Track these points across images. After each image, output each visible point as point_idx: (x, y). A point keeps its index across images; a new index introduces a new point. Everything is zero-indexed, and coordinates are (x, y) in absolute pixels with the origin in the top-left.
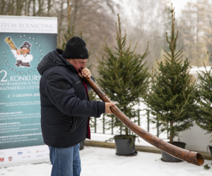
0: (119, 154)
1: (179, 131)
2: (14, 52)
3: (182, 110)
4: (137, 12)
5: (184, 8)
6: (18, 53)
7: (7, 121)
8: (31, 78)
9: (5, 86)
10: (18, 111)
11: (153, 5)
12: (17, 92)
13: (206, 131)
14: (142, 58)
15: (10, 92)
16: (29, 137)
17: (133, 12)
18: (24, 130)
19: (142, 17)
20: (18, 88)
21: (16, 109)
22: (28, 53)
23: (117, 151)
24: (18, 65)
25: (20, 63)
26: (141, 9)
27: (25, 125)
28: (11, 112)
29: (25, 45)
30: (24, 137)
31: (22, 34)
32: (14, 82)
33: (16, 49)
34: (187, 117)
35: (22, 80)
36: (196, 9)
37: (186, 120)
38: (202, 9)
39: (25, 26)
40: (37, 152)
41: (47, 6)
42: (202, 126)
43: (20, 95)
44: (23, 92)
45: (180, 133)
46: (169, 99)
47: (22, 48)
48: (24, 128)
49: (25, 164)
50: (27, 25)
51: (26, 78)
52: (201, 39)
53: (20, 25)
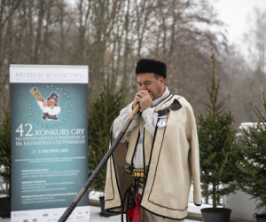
2: (40, 104)
6: (44, 105)
7: (32, 179)
8: (59, 132)
9: (30, 141)
10: (43, 168)
12: (43, 147)
15: (35, 147)
16: (56, 198)
18: (50, 189)
20: (44, 143)
21: (42, 166)
22: (56, 105)
24: (44, 118)
25: (46, 115)
27: (52, 184)
28: (36, 169)
29: (52, 96)
30: (50, 197)
31: (49, 84)
32: (40, 136)
33: (43, 101)
34: (231, 179)
35: (48, 134)
37: (232, 183)
39: (52, 75)
43: (46, 151)
44: (49, 147)
48: (50, 187)
50: (55, 75)
51: (53, 132)
53: (47, 75)
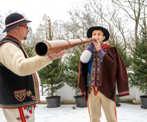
1: (57, 89)
3: (59, 77)
5: (38, 28)
13: (72, 88)
34: (60, 81)
36: (44, 28)
37: (60, 83)
42: (70, 85)
45: (58, 91)
46: (50, 71)
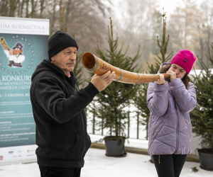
0: (109, 155)
2: (7, 52)
4: (127, 15)
5: (173, 13)
6: (10, 54)
8: (23, 79)
10: (9, 110)
11: (142, 9)
12: (8, 91)
13: (195, 134)
14: (134, 61)
15: (2, 91)
16: (20, 137)
17: (123, 15)
18: (15, 129)
19: (132, 20)
20: (10, 88)
21: (7, 108)
22: (20, 54)
23: (107, 151)
24: (10, 65)
25: (12, 63)
26: (131, 13)
27: (17, 124)
28: (3, 111)
29: (17, 45)
30: (15, 136)
31: (15, 35)
32: (6, 82)
33: (9, 50)
35: (14, 80)
36: (184, 14)
38: (191, 14)
39: (18, 27)
40: (28, 151)
41: (40, 8)
43: (11, 95)
44: (15, 92)
47: (14, 48)
48: (15, 127)
49: (16, 163)
50: (20, 27)
51: (18, 78)
52: (189, 43)
53: (13, 26)
